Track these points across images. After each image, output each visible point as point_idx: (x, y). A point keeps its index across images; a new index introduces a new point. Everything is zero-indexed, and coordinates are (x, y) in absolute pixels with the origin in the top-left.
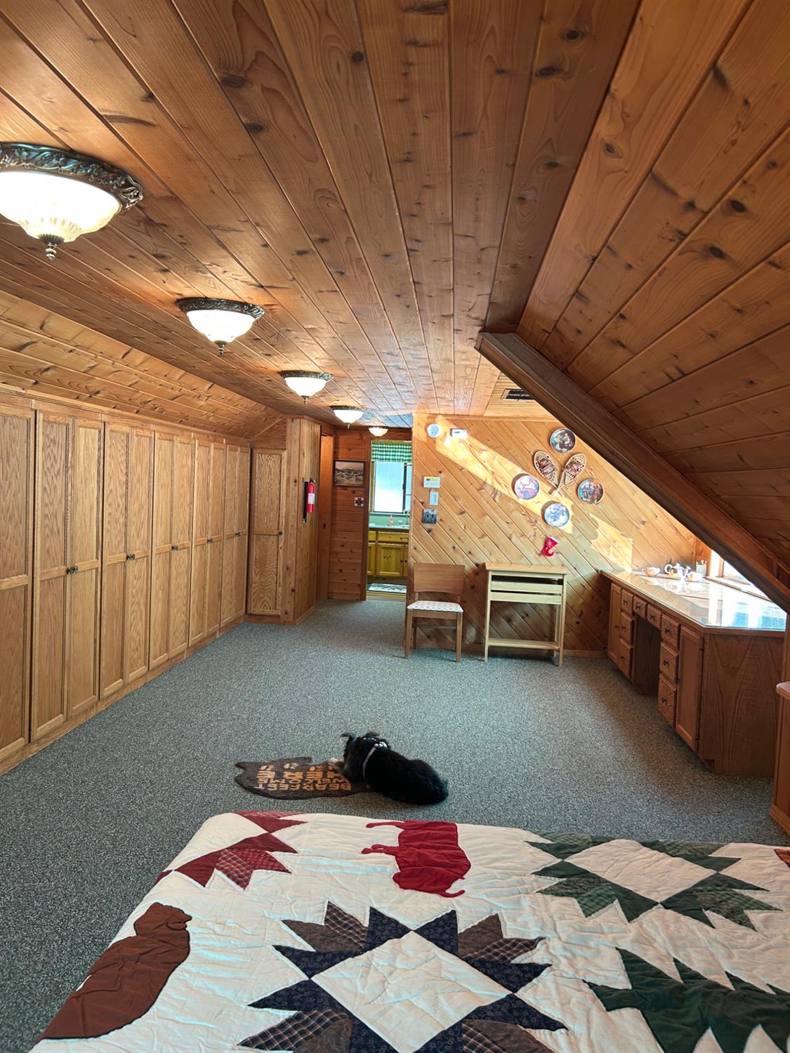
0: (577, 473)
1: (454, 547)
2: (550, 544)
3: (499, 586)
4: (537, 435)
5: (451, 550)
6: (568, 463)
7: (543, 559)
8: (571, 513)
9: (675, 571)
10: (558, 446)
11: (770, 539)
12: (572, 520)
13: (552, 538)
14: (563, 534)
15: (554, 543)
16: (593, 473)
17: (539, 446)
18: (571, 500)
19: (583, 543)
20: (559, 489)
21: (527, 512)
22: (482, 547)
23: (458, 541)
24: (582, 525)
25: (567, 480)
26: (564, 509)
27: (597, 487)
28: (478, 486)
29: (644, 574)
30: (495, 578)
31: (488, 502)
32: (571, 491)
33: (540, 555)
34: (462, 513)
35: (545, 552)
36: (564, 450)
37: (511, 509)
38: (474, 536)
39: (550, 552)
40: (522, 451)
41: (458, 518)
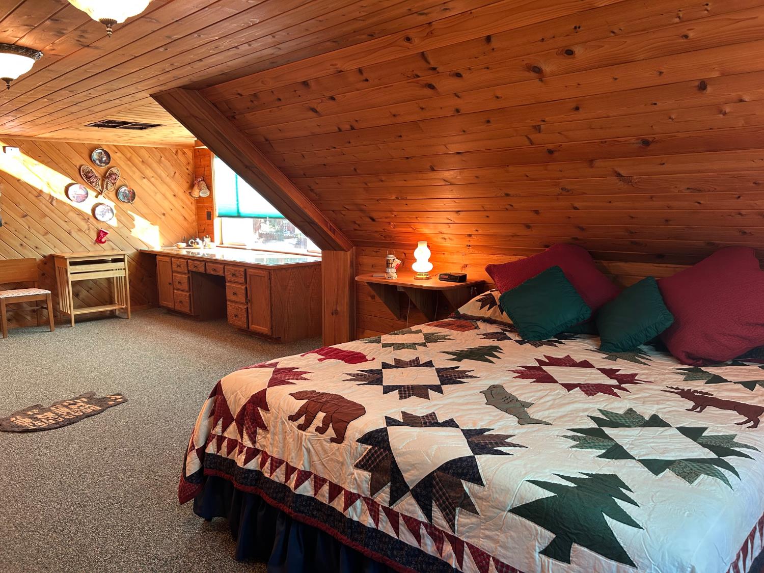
0: (115, 181)
1: (21, 245)
2: (102, 234)
3: (76, 269)
4: (80, 154)
5: (20, 248)
6: (108, 174)
7: (99, 247)
8: (115, 211)
9: (198, 244)
10: (98, 162)
11: (333, 211)
12: (116, 216)
13: (103, 230)
14: (110, 227)
15: (106, 234)
16: (126, 181)
17: (83, 162)
18: (113, 201)
19: (125, 231)
20: (103, 194)
21: (80, 213)
22: (46, 242)
23: (25, 240)
24: (123, 219)
25: (109, 187)
26: (109, 208)
27: (131, 191)
28: (35, 193)
29: (176, 248)
30: (72, 264)
31: (46, 206)
32: (112, 195)
33: (94, 244)
34: (24, 216)
35: (99, 240)
36: (103, 164)
37: (67, 211)
38: (38, 234)
39: (103, 240)
40: (69, 165)
41: (21, 220)
